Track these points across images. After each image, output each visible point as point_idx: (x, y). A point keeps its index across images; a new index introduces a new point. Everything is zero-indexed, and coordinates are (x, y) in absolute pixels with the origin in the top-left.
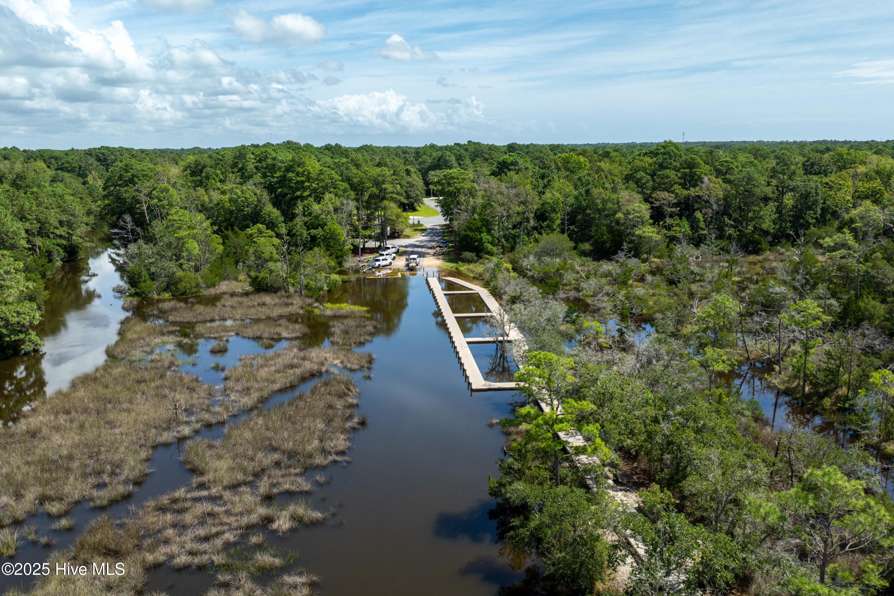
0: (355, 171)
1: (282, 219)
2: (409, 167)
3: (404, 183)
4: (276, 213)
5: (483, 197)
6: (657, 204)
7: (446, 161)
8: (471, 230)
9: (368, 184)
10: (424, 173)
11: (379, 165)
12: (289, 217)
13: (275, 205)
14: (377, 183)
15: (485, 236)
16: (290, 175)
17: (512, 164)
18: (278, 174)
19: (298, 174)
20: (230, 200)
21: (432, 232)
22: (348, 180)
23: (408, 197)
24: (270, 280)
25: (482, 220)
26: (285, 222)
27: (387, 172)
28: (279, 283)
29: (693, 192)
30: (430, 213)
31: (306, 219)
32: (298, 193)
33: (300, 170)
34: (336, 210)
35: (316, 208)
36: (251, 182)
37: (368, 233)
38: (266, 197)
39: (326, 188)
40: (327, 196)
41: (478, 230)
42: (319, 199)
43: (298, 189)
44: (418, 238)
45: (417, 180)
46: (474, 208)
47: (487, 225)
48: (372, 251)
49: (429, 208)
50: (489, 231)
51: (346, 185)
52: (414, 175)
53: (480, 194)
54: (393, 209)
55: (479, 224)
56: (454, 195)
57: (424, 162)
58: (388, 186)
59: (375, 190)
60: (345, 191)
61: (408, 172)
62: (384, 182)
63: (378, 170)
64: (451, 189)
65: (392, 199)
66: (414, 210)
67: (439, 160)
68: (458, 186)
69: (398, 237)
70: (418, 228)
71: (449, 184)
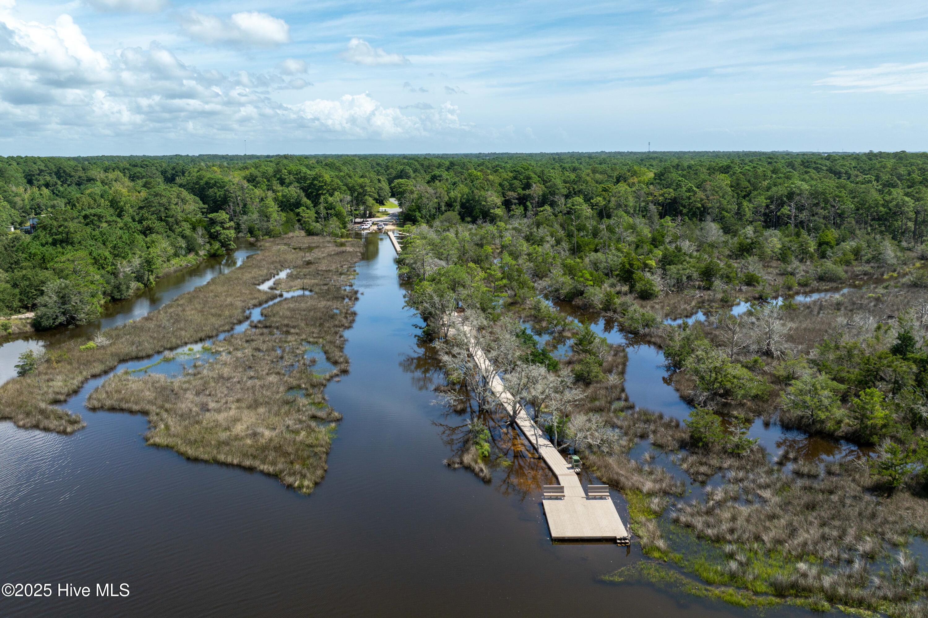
0: (350, 180)
1: (312, 205)
2: (380, 177)
3: (377, 187)
4: (309, 202)
5: (417, 194)
6: (507, 198)
7: (407, 173)
8: (410, 210)
9: (357, 187)
10: (390, 182)
11: (362, 177)
12: (316, 204)
13: (308, 198)
14: (362, 187)
15: (417, 214)
16: (316, 182)
17: (439, 176)
18: (308, 182)
19: (320, 182)
20: (283, 196)
21: (393, 215)
22: (346, 185)
23: (379, 196)
24: (315, 230)
25: (417, 206)
26: (314, 207)
27: (367, 181)
28: (319, 232)
29: (527, 192)
30: (392, 206)
31: (326, 205)
32: (320, 192)
33: (321, 179)
34: (341, 201)
35: (330, 199)
36: (293, 186)
37: (357, 212)
38: (303, 194)
39: (335, 190)
40: (336, 193)
41: (414, 211)
42: (331, 195)
43: (319, 190)
44: (385, 218)
45: (385, 186)
46: (413, 200)
47: (419, 209)
48: (359, 223)
49: (392, 203)
50: (420, 212)
51: (345, 188)
52: (383, 182)
53: (416, 192)
54: (370, 201)
55: (415, 208)
56: (402, 193)
57: (390, 174)
58: (368, 189)
59: (361, 190)
60: (345, 191)
61: (379, 181)
62: (365, 186)
63: (362, 180)
64: (400, 190)
65: (370, 196)
66: (383, 204)
67: (401, 172)
68: (404, 188)
69: (373, 217)
70: (385, 213)
71: (400, 188)
